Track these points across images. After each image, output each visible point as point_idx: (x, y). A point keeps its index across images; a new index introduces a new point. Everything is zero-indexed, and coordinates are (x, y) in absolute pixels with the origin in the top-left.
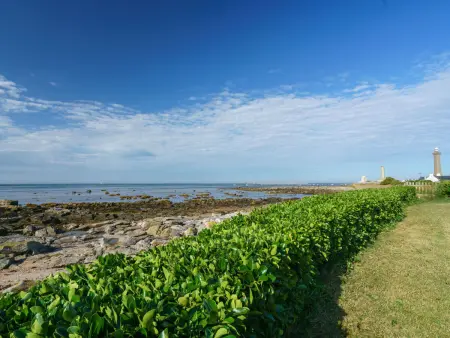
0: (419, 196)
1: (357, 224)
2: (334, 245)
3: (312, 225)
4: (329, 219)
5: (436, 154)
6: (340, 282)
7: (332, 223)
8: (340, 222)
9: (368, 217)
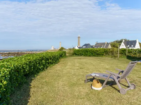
0: (67, 55)
1: (39, 63)
2: (30, 69)
3: (23, 62)
4: (29, 61)
5: (79, 38)
6: (32, 80)
7: (30, 62)
8: (33, 62)
9: (44, 61)
